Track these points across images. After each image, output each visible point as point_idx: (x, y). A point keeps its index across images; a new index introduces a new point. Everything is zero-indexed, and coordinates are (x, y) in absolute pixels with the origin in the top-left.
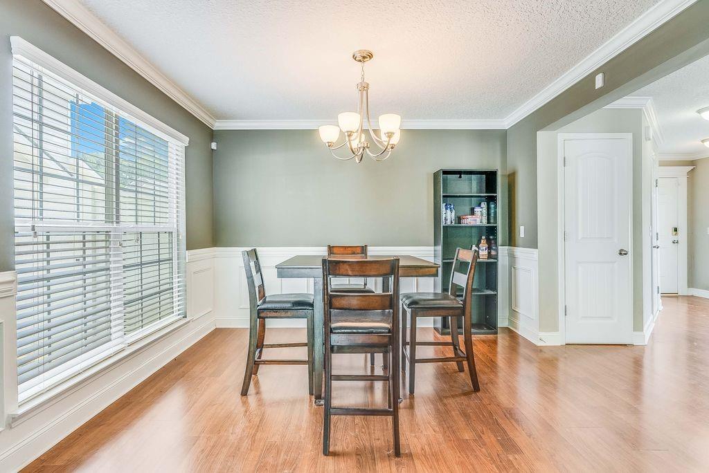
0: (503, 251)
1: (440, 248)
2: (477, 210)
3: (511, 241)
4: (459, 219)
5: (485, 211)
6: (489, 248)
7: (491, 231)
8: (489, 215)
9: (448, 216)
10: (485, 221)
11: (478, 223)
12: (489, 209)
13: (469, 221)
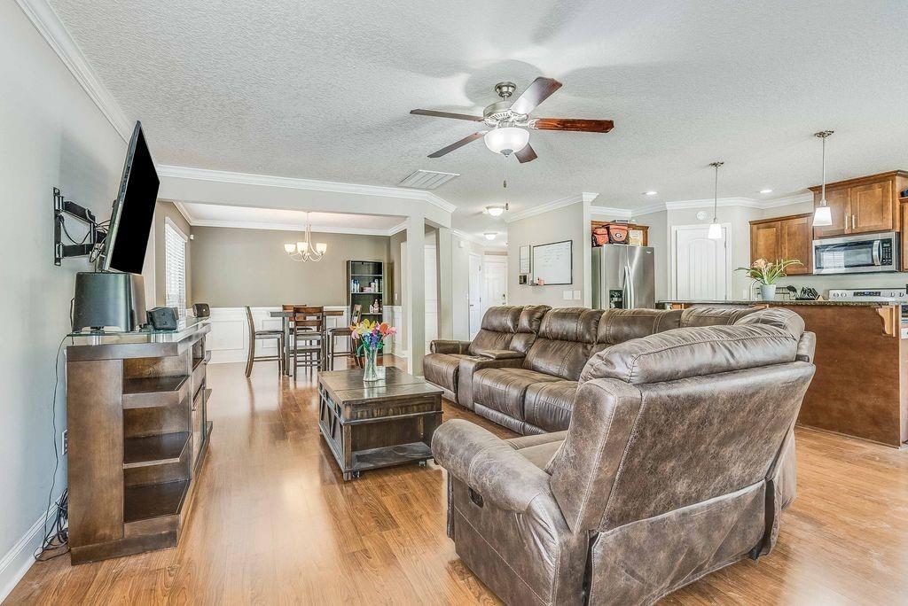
0: (386, 308)
1: (350, 307)
2: (373, 284)
3: (391, 302)
4: (362, 290)
5: (377, 285)
6: (379, 306)
7: (379, 297)
8: (379, 287)
9: (355, 288)
10: (377, 290)
11: (372, 292)
12: (379, 283)
13: (367, 290)
